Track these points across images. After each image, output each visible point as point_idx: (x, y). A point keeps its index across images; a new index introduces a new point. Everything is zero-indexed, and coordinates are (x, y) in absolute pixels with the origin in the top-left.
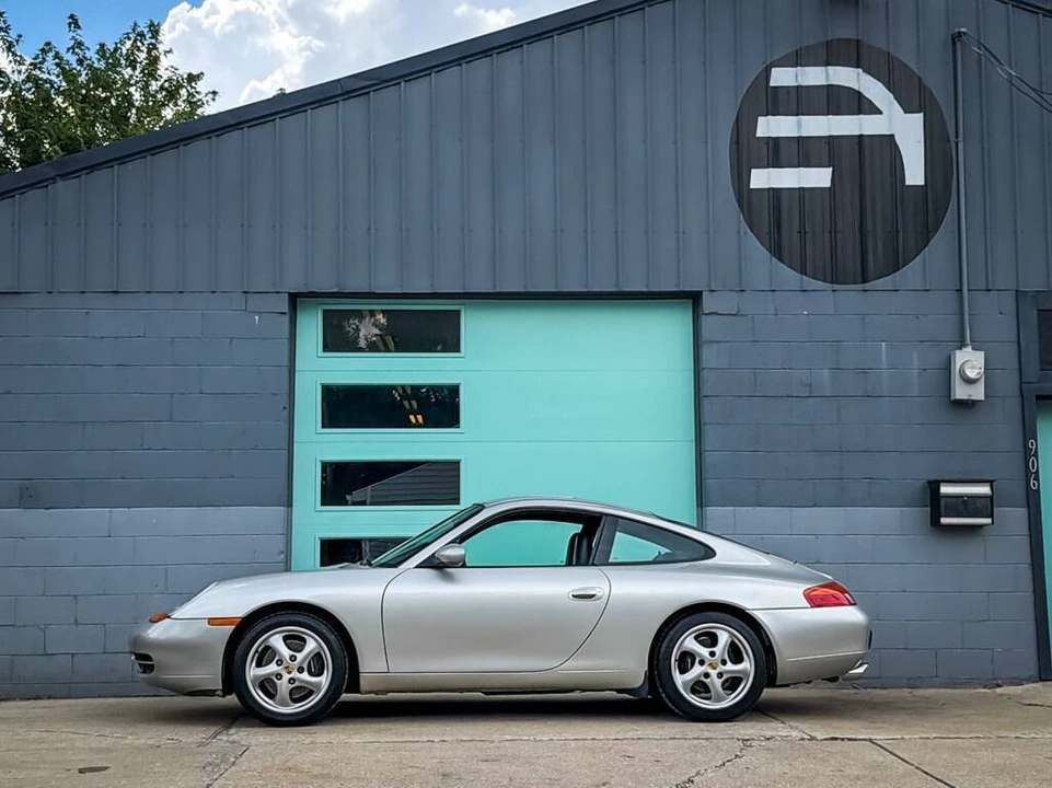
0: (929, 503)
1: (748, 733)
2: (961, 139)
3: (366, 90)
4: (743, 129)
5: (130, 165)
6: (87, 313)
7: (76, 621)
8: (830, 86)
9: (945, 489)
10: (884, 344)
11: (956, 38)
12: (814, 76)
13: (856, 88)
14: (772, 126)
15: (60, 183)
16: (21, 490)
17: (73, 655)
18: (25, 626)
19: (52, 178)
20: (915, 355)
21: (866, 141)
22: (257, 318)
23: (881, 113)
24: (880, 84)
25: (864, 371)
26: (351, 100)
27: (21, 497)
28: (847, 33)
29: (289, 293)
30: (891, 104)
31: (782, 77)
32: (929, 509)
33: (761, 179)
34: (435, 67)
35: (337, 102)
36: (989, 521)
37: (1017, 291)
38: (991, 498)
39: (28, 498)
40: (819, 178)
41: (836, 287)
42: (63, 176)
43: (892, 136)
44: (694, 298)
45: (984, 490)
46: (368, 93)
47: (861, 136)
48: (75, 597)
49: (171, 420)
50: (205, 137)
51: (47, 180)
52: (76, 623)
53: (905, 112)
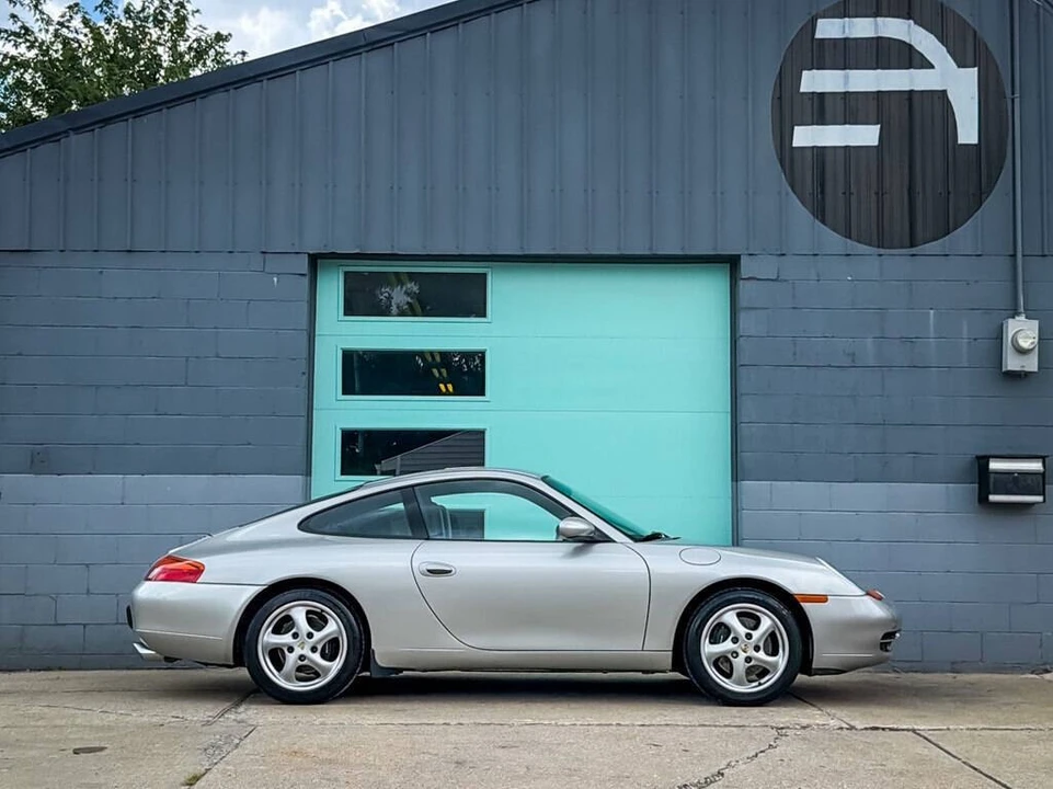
0: (977, 480)
1: (783, 720)
2: (1017, 95)
3: (392, 41)
4: (786, 84)
5: (146, 119)
6: (101, 272)
7: (88, 590)
8: (879, 39)
9: (994, 465)
10: (932, 312)
12: (862, 28)
13: (908, 41)
14: (816, 81)
15: (74, 138)
16: (33, 455)
17: (85, 625)
18: (35, 595)
19: (65, 132)
20: (965, 324)
22: (275, 279)
23: (932, 67)
24: (933, 37)
25: (911, 341)
26: (374, 52)
27: (32, 462)
29: (309, 254)
30: (944, 58)
31: (828, 29)
32: (977, 485)
33: (804, 136)
34: (463, 17)
35: (360, 54)
36: (1040, 498)
38: (1043, 474)
39: (40, 462)
40: (866, 135)
41: (882, 251)
42: (77, 130)
43: (944, 92)
44: (732, 262)
45: (1036, 466)
46: (393, 44)
47: (912, 91)
48: (87, 565)
49: (186, 384)
50: (222, 89)
51: (59, 134)
52: (88, 592)
53: (959, 67)
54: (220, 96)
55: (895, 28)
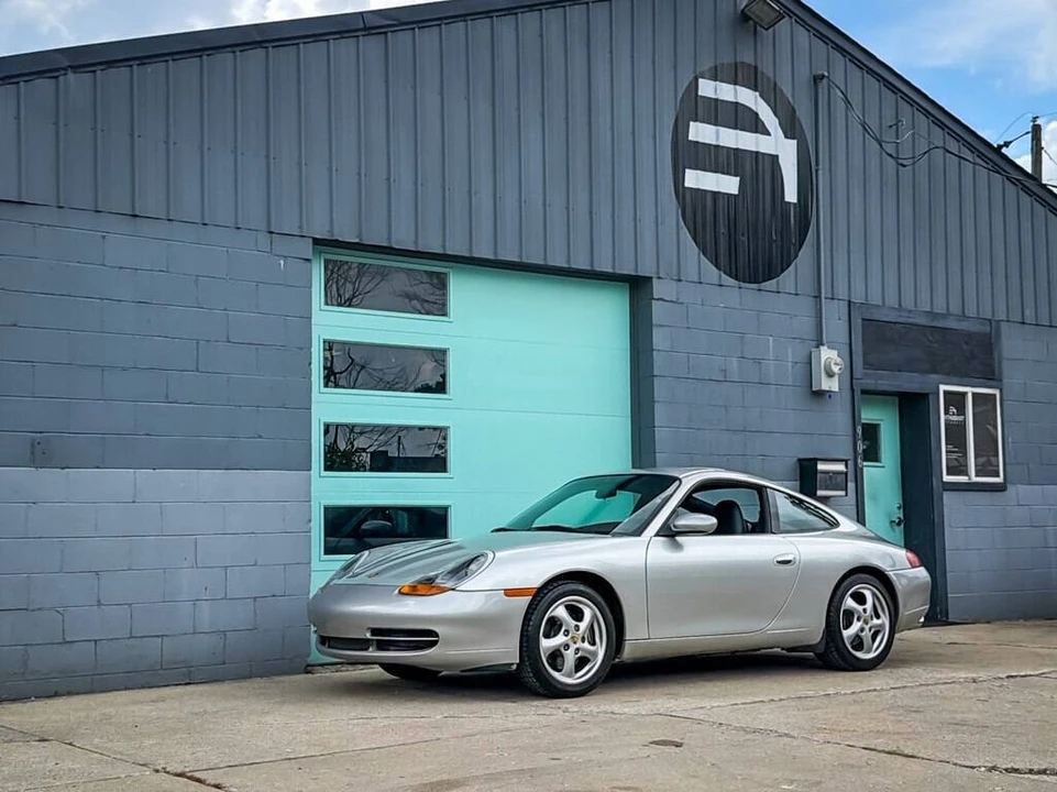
0: (798, 478)
2: (821, 167)
3: (385, 30)
4: (680, 130)
5: (149, 69)
6: (104, 237)
7: (99, 601)
8: (737, 104)
9: (821, 467)
10: (771, 338)
11: (817, 79)
12: (726, 92)
13: (754, 108)
14: (701, 132)
15: (71, 76)
16: (33, 445)
17: (95, 642)
18: (40, 609)
19: (63, 69)
20: (790, 350)
21: (760, 156)
22: (282, 262)
23: (769, 134)
24: (770, 110)
25: (758, 361)
26: (372, 38)
27: (32, 453)
28: (748, 58)
29: (314, 239)
30: (776, 129)
31: (707, 88)
32: (798, 483)
34: (446, 18)
35: (358, 36)
36: (843, 493)
37: (849, 302)
38: (846, 474)
39: (40, 454)
40: (729, 184)
41: (742, 284)
42: (75, 68)
43: (777, 156)
45: (840, 467)
46: (386, 33)
47: (757, 153)
48: (97, 573)
49: (198, 371)
50: (230, 49)
51: (57, 70)
52: (99, 604)
53: (786, 137)
54: (226, 57)
55: (747, 97)
